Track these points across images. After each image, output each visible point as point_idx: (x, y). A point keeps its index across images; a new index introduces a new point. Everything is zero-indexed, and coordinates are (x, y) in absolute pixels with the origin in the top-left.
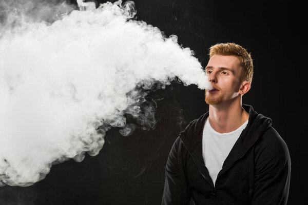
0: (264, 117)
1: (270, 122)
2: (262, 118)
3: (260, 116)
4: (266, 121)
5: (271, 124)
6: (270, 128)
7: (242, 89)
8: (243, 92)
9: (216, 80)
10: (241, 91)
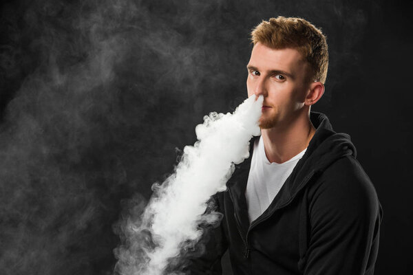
8: (312, 101)
9: (265, 92)
10: (309, 100)
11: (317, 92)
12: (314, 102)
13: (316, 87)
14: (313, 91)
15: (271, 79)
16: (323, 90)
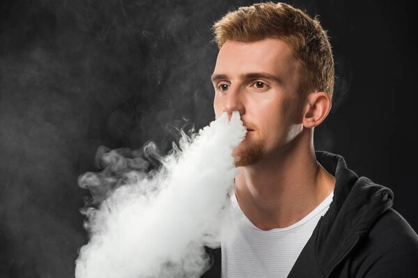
0: (372, 184)
1: (389, 197)
2: (368, 186)
3: (363, 183)
4: (377, 194)
5: (391, 203)
6: (389, 211)
7: (310, 115)
8: (314, 121)
9: (240, 107)
10: (310, 119)
11: (320, 107)
12: (318, 123)
13: (318, 100)
14: (314, 107)
15: (248, 88)
16: (329, 105)
